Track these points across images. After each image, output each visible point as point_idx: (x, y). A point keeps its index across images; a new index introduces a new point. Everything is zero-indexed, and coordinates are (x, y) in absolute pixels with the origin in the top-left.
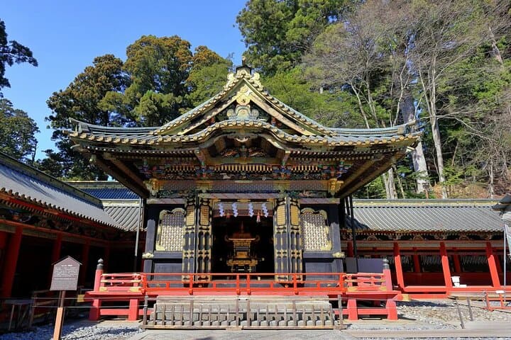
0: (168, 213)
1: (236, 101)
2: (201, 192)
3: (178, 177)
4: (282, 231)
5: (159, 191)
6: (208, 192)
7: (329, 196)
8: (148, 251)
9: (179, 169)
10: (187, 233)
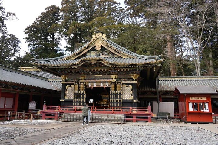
0: (69, 86)
1: (95, 46)
2: (81, 79)
3: (73, 74)
4: (113, 93)
5: (66, 79)
6: (84, 79)
7: (133, 80)
8: (62, 99)
9: (73, 71)
10: (75, 93)
